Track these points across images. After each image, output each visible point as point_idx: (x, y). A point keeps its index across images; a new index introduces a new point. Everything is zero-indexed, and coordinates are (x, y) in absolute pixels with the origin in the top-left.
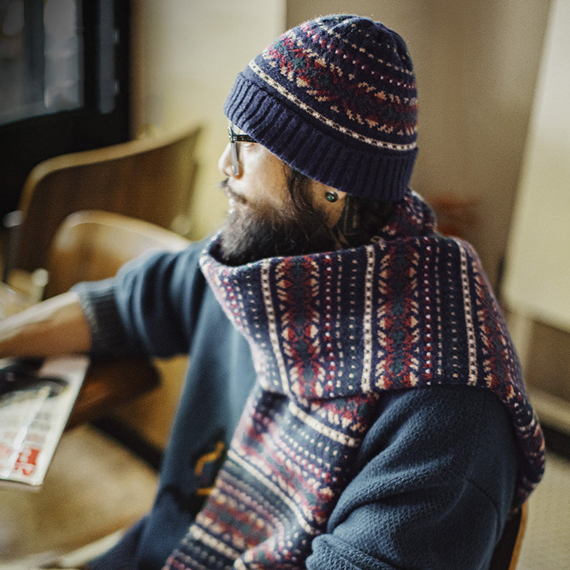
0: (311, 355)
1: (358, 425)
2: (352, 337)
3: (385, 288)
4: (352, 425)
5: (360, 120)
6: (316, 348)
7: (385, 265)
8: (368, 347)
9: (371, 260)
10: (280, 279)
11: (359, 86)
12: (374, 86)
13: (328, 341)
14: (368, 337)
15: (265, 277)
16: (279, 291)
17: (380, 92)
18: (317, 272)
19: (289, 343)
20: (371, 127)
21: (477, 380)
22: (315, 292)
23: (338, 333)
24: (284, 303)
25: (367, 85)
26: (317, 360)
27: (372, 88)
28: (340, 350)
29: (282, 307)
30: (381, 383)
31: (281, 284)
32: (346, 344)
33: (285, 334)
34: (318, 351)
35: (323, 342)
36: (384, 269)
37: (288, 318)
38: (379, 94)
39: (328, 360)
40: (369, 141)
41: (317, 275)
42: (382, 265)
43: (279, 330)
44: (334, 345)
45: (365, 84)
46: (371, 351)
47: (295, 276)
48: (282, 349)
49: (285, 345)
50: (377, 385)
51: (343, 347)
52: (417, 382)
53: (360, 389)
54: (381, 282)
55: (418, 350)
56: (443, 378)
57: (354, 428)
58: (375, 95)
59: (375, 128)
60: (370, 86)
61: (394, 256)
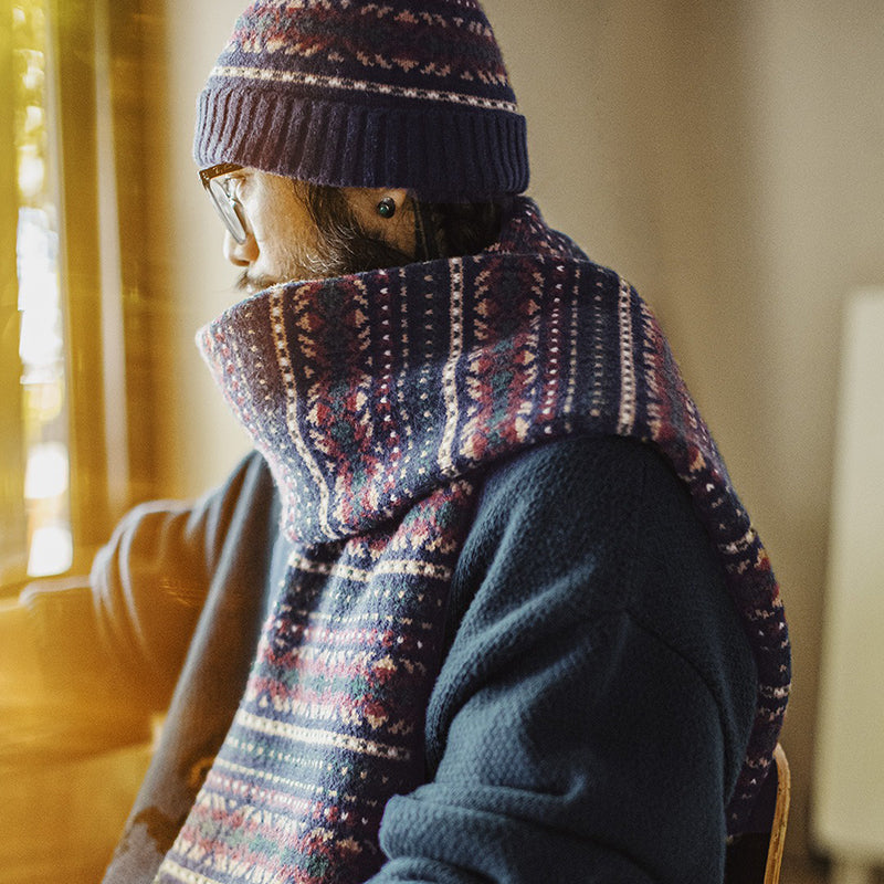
0: (359, 443)
1: (439, 540)
2: (423, 397)
3: (484, 332)
4: (428, 541)
5: (383, 63)
6: (365, 429)
7: (483, 289)
8: (452, 407)
9: (457, 278)
10: (302, 313)
11: (363, 12)
12: (387, 5)
13: (384, 412)
14: (450, 390)
15: (276, 311)
16: (301, 338)
17: (402, 11)
18: (364, 297)
19: (321, 429)
20: (407, 70)
21: (635, 422)
22: (365, 340)
23: (400, 394)
24: (312, 363)
25: (376, 7)
26: (370, 452)
27: (386, 9)
28: (405, 423)
29: (309, 372)
30: (468, 450)
31: (305, 322)
32: (415, 410)
33: (313, 416)
34: (370, 433)
35: (377, 416)
36: (481, 298)
37: (318, 390)
38: (402, 15)
39: (388, 446)
40: (411, 93)
41: (364, 301)
42: (477, 288)
43: (303, 411)
44: (396, 417)
45: (371, 7)
46: (457, 412)
47: (326, 306)
48: (310, 442)
49: (314, 434)
50: (462, 452)
51: (412, 416)
52: (528, 430)
53: (437, 469)
54: (477, 322)
55: (533, 392)
56: (573, 417)
57: (431, 548)
58: (396, 19)
59: (414, 71)
60: (381, 7)
61: (499, 275)
